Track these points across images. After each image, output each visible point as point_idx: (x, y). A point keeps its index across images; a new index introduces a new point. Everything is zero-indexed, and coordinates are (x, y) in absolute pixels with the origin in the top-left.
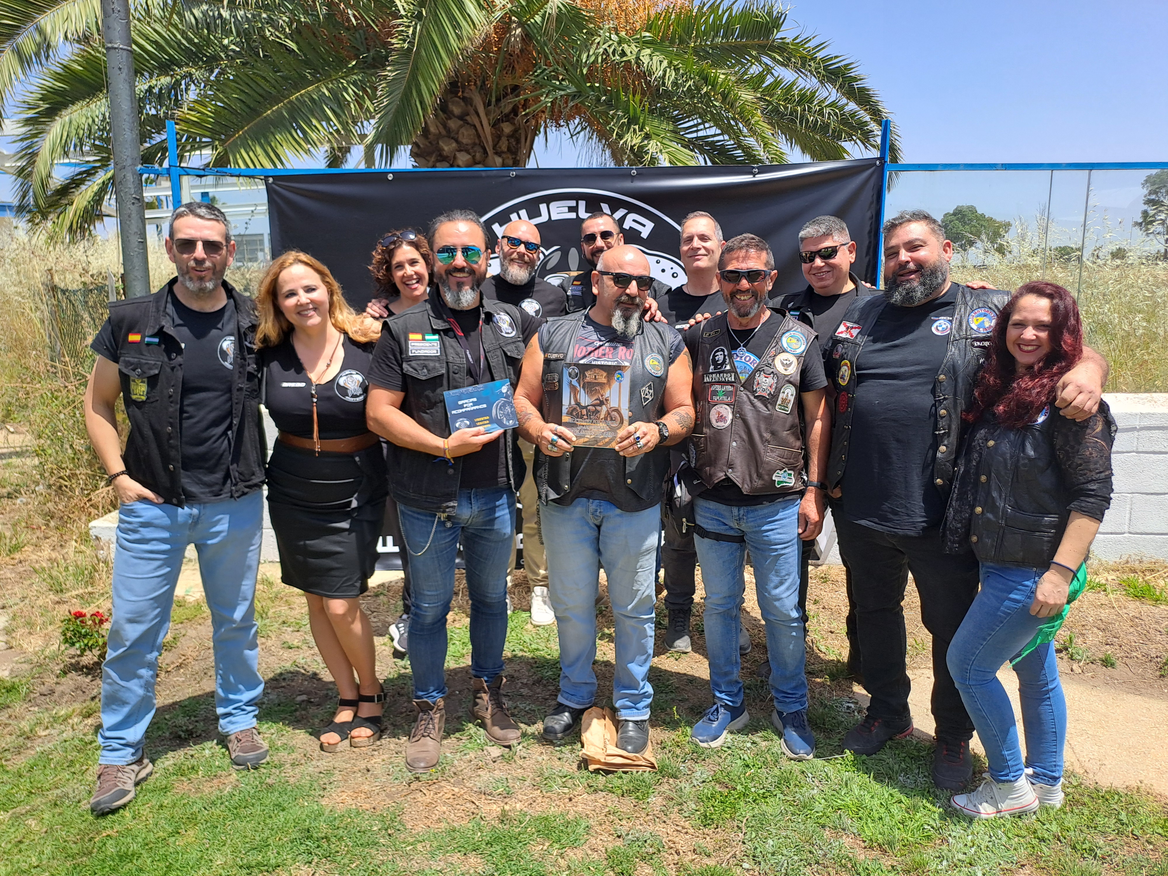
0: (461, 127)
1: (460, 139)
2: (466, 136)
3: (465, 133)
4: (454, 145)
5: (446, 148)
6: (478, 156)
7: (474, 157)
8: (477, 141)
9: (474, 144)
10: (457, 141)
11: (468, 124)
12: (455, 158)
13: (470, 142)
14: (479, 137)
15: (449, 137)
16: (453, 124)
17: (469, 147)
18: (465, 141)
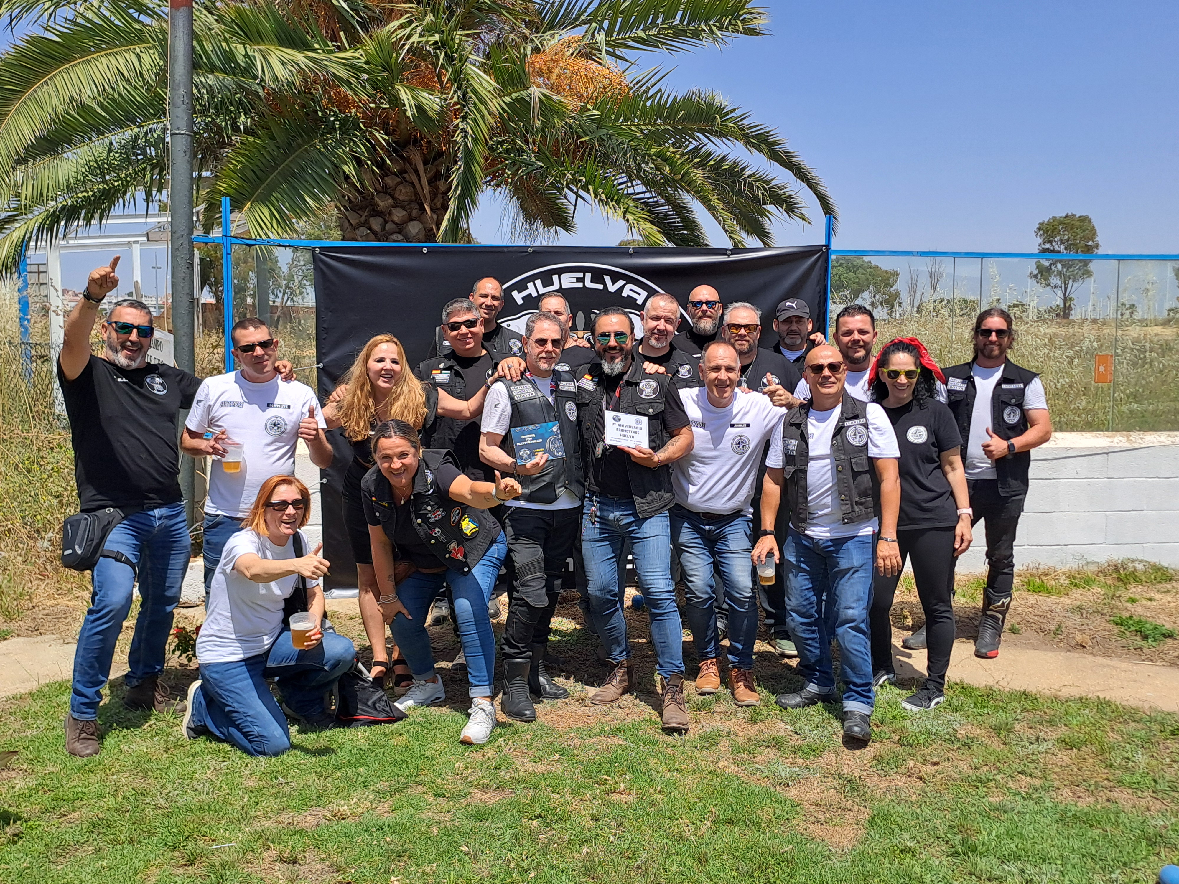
0: (399, 184)
1: (396, 195)
2: (403, 193)
3: (403, 191)
4: (390, 201)
5: (381, 204)
6: (415, 212)
7: (410, 214)
8: (413, 198)
9: (411, 201)
10: (393, 197)
11: (406, 181)
12: (390, 213)
13: (406, 198)
14: (416, 194)
15: (386, 193)
16: (390, 181)
17: (406, 203)
18: (401, 198)
